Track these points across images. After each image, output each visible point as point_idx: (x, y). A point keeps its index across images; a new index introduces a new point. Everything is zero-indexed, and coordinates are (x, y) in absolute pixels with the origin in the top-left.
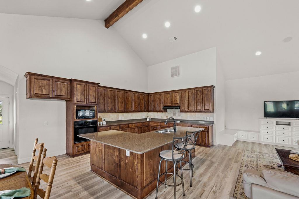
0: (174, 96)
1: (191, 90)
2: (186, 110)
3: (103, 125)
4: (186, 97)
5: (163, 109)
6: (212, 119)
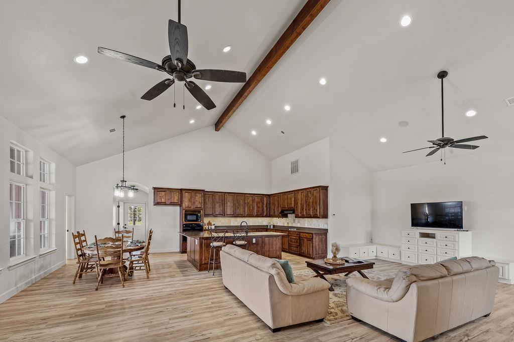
0: (290, 198)
4: (299, 199)
5: (280, 214)
6: (325, 227)
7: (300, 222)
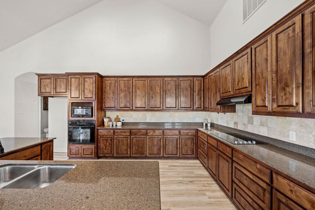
0: (239, 67)
3: (118, 127)
7: (269, 125)
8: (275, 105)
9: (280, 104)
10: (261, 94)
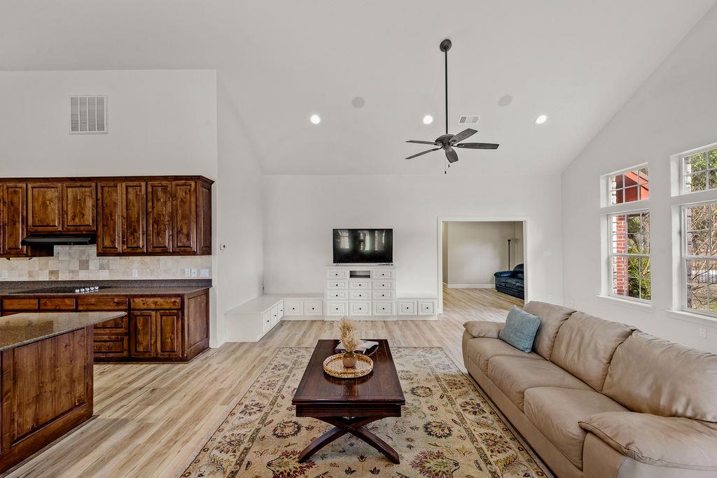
0: (75, 198)
1: (136, 183)
2: (119, 247)
4: (119, 204)
5: (23, 243)
7: (111, 267)
8: (125, 247)
9: (130, 246)
10: (110, 235)
